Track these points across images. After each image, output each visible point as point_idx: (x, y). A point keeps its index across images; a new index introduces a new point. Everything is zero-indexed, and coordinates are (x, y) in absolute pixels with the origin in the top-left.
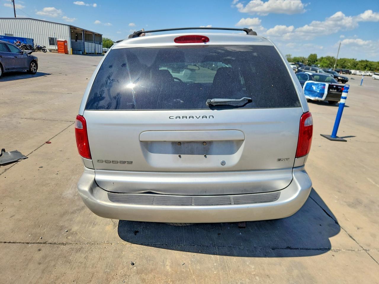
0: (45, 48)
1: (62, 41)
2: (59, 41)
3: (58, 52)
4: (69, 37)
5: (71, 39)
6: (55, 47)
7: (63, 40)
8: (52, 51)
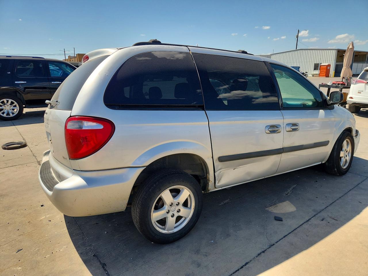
0: (307, 74)
1: (325, 66)
2: (322, 66)
3: (319, 76)
4: (334, 61)
5: (336, 62)
6: (317, 72)
7: (327, 64)
8: (314, 76)
